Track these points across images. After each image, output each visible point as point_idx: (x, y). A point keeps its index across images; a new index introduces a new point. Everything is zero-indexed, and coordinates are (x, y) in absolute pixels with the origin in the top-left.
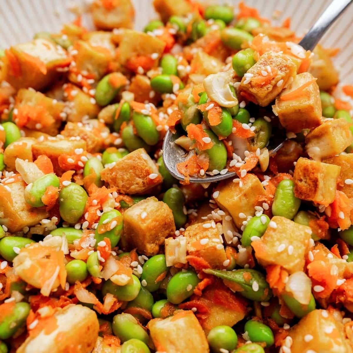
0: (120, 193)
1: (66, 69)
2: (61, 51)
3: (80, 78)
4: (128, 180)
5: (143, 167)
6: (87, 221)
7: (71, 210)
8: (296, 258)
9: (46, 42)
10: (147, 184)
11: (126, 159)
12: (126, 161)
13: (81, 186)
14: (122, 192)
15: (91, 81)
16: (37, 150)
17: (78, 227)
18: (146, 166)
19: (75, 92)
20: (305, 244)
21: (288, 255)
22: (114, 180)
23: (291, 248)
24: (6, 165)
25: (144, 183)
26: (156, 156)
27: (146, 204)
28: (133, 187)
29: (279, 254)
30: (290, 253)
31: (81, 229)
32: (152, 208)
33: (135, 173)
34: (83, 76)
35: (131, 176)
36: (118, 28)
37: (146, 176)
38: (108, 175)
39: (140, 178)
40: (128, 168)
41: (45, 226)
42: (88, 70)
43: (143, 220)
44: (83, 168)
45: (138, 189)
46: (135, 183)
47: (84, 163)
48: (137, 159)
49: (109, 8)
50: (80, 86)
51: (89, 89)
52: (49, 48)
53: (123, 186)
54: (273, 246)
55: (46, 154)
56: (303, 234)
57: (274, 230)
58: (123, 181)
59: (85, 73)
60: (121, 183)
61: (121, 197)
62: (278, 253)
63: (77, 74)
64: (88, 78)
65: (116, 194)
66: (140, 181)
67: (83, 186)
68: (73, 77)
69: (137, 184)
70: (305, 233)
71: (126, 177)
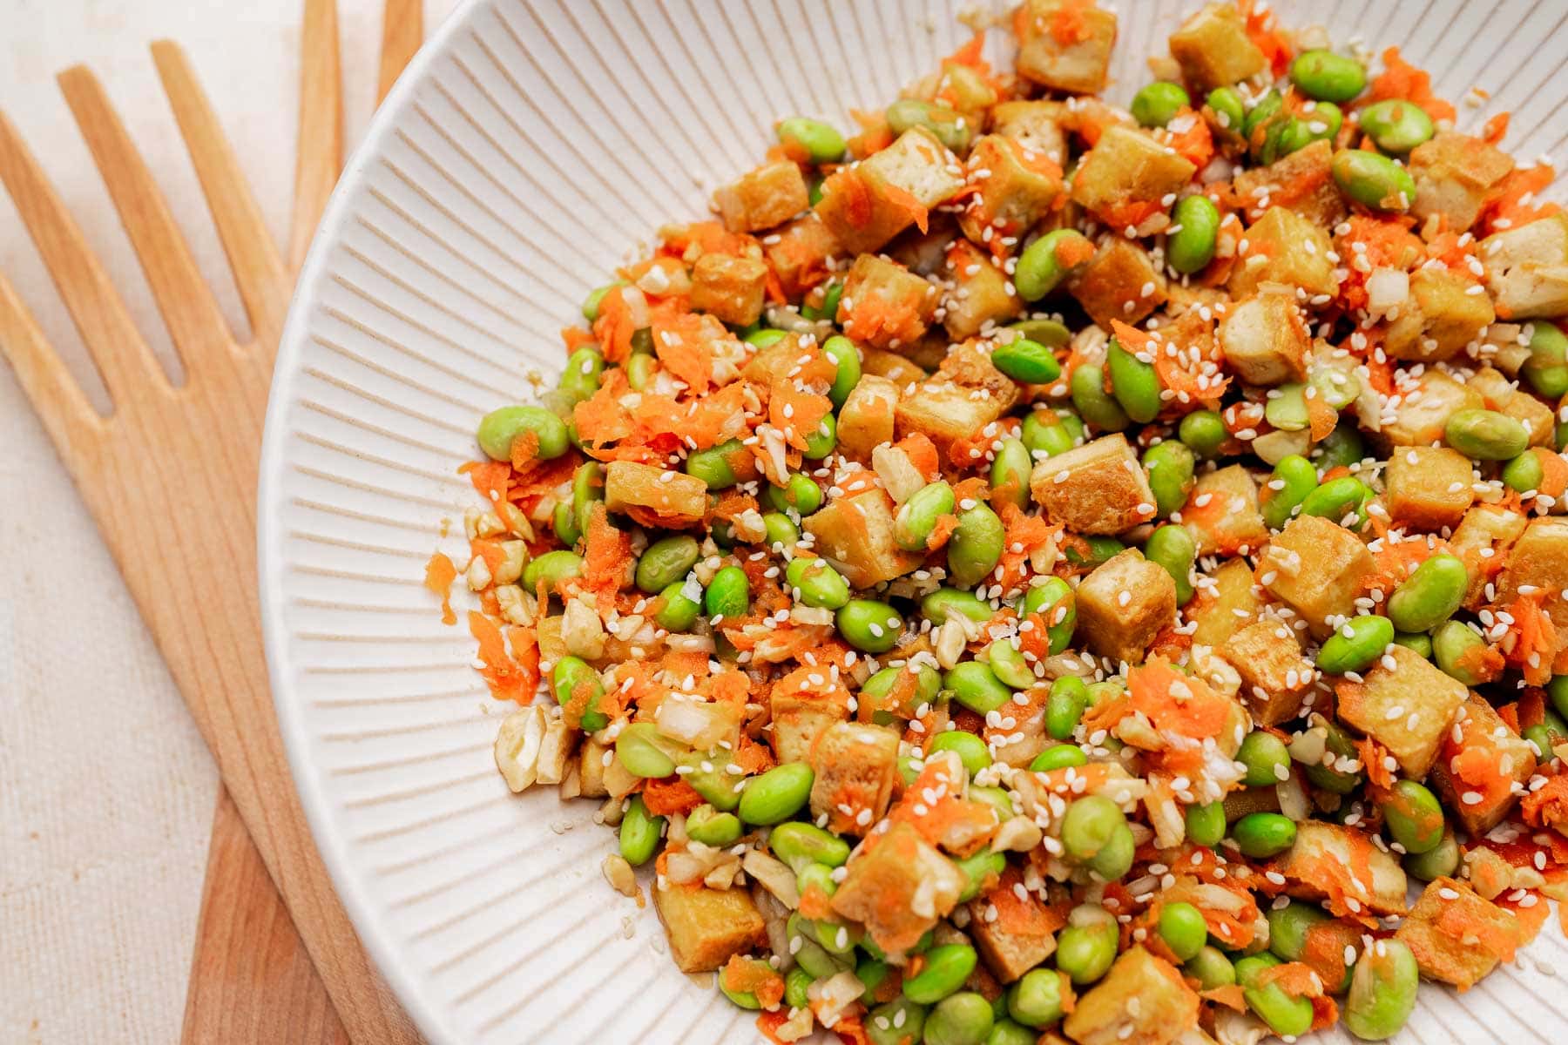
0: (1066, 530)
1: (960, 208)
2: (954, 166)
3: (988, 235)
4: (1088, 510)
5: (1127, 488)
6: (999, 583)
7: (973, 561)
8: (1420, 740)
9: (925, 143)
10: (1129, 521)
11: (1093, 468)
12: (1091, 471)
13: (985, 501)
14: (1072, 529)
15: (1011, 241)
16: (905, 418)
17: (981, 593)
18: (1132, 487)
19: (975, 267)
20: (1444, 717)
21: (1405, 731)
22: (1060, 506)
23: (1414, 719)
24: (839, 441)
25: (1120, 519)
26: (1141, 441)
27: (1121, 567)
28: (1098, 524)
29: (1387, 723)
30: (1410, 727)
31: (988, 600)
32: (1138, 578)
33: (1106, 497)
34: (996, 229)
35: (1096, 503)
36: (1077, 95)
37: (1131, 506)
38: (1049, 495)
39: (1115, 507)
40: (1093, 486)
41: (920, 585)
42: (1008, 215)
43: (1125, 609)
44: (991, 463)
45: (1107, 529)
46: (1103, 516)
47: (996, 454)
48: (1115, 471)
49: (1067, 39)
50: (986, 251)
51: (1004, 259)
52: (931, 162)
53: (1077, 520)
54: (1379, 703)
55: (923, 430)
56: (1448, 697)
57: (1389, 673)
58: (1078, 511)
59: (1001, 222)
60: (1073, 514)
61: (1070, 541)
62: (1385, 720)
63: (983, 225)
64: (1004, 232)
65: (1060, 535)
66: (1113, 513)
67: (988, 503)
68: (972, 230)
69: (1107, 519)
70: (1453, 696)
71: (1085, 504)
